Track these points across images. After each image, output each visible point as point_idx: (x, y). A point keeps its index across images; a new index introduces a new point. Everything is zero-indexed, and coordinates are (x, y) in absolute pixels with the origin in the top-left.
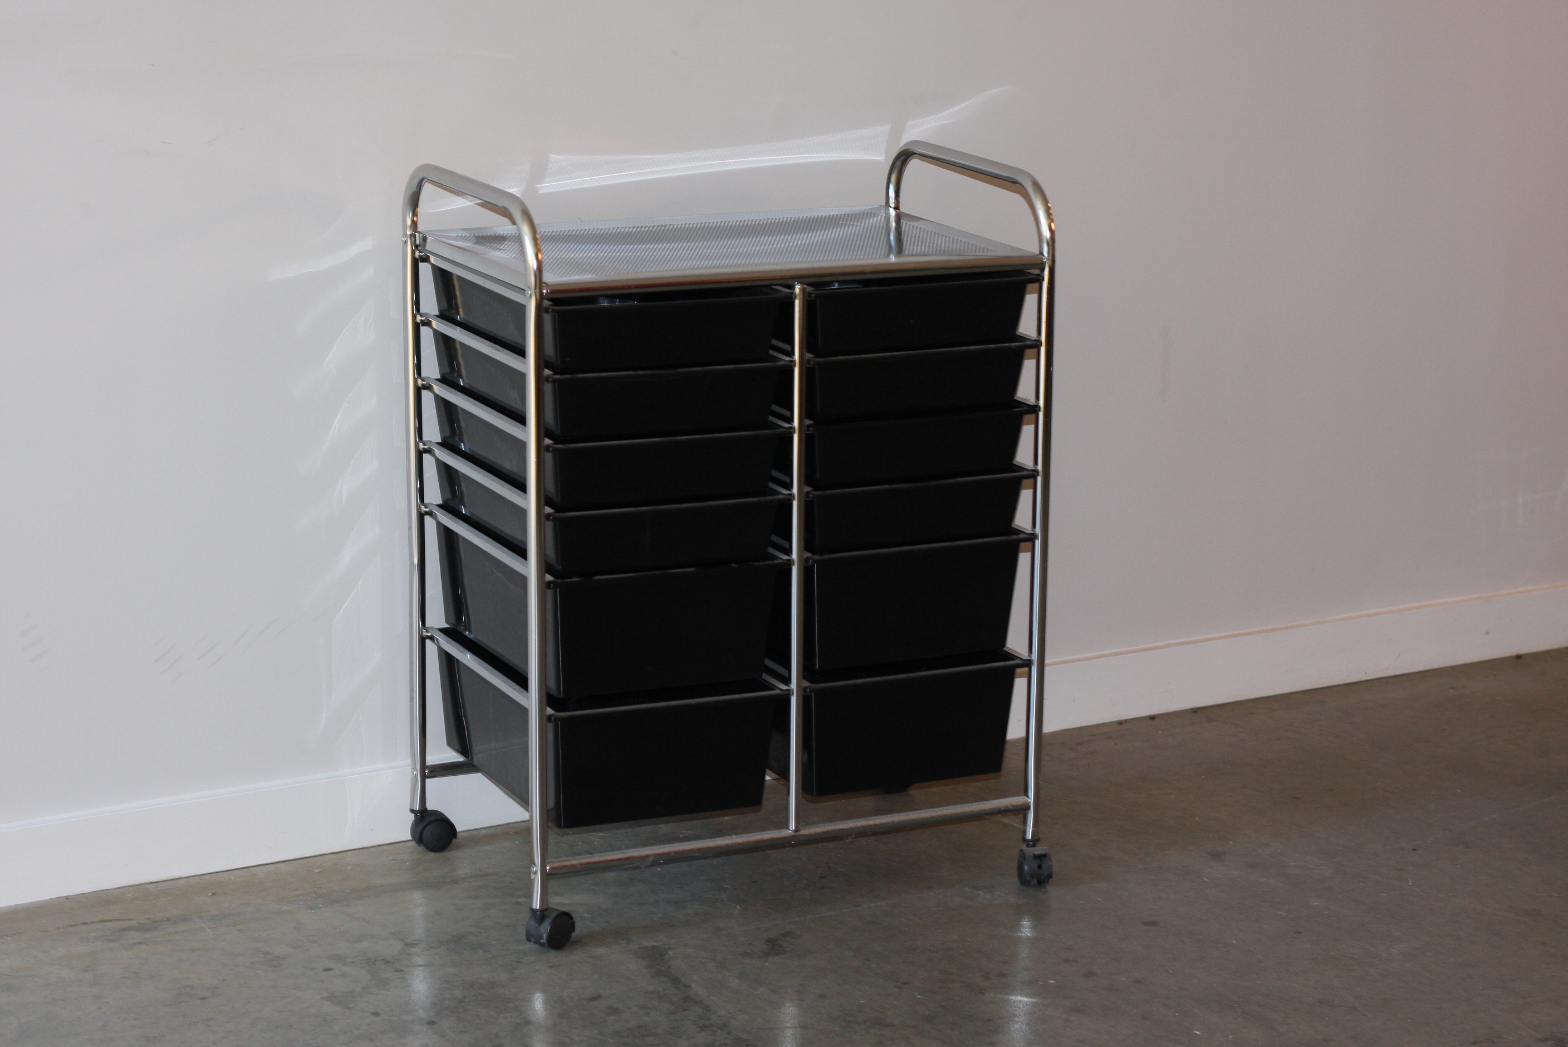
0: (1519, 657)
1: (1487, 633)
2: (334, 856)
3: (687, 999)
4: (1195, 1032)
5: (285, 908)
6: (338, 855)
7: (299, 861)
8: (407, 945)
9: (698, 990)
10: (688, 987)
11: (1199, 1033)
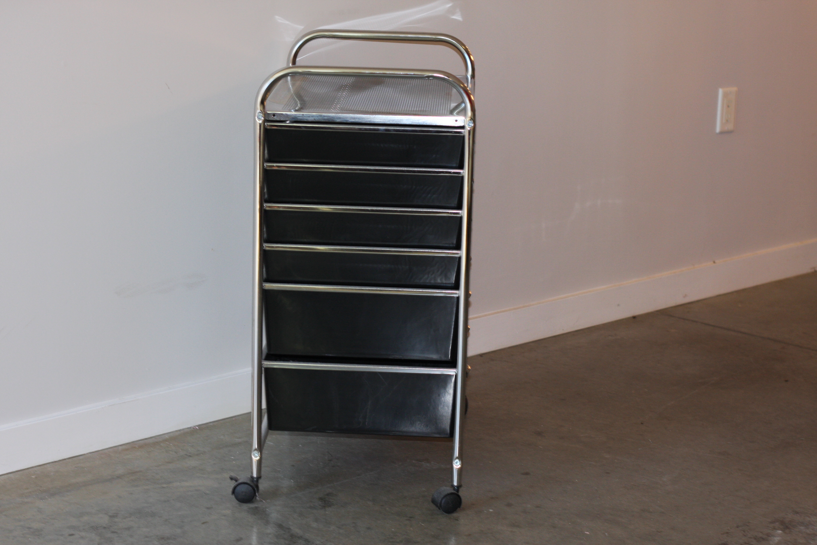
0: (634, 317)
1: (618, 305)
2: (39, 468)
3: (292, 536)
4: (585, 532)
5: (26, 500)
6: (42, 467)
7: (20, 472)
8: (111, 517)
9: (296, 530)
10: (289, 529)
11: (588, 533)
